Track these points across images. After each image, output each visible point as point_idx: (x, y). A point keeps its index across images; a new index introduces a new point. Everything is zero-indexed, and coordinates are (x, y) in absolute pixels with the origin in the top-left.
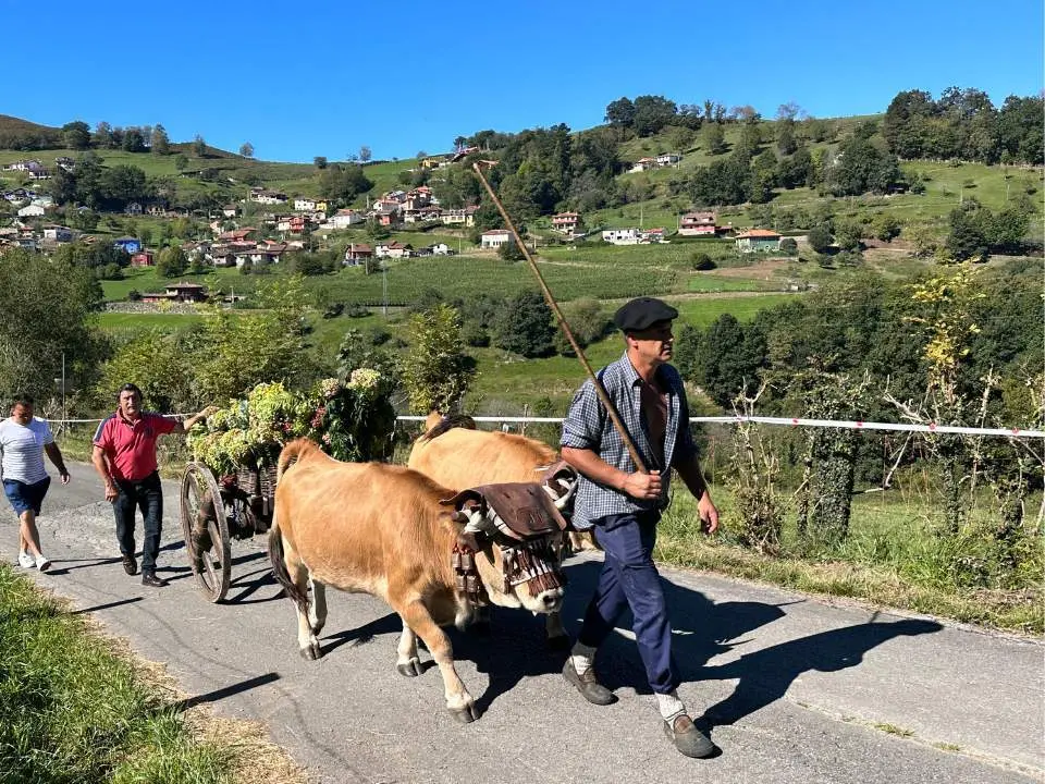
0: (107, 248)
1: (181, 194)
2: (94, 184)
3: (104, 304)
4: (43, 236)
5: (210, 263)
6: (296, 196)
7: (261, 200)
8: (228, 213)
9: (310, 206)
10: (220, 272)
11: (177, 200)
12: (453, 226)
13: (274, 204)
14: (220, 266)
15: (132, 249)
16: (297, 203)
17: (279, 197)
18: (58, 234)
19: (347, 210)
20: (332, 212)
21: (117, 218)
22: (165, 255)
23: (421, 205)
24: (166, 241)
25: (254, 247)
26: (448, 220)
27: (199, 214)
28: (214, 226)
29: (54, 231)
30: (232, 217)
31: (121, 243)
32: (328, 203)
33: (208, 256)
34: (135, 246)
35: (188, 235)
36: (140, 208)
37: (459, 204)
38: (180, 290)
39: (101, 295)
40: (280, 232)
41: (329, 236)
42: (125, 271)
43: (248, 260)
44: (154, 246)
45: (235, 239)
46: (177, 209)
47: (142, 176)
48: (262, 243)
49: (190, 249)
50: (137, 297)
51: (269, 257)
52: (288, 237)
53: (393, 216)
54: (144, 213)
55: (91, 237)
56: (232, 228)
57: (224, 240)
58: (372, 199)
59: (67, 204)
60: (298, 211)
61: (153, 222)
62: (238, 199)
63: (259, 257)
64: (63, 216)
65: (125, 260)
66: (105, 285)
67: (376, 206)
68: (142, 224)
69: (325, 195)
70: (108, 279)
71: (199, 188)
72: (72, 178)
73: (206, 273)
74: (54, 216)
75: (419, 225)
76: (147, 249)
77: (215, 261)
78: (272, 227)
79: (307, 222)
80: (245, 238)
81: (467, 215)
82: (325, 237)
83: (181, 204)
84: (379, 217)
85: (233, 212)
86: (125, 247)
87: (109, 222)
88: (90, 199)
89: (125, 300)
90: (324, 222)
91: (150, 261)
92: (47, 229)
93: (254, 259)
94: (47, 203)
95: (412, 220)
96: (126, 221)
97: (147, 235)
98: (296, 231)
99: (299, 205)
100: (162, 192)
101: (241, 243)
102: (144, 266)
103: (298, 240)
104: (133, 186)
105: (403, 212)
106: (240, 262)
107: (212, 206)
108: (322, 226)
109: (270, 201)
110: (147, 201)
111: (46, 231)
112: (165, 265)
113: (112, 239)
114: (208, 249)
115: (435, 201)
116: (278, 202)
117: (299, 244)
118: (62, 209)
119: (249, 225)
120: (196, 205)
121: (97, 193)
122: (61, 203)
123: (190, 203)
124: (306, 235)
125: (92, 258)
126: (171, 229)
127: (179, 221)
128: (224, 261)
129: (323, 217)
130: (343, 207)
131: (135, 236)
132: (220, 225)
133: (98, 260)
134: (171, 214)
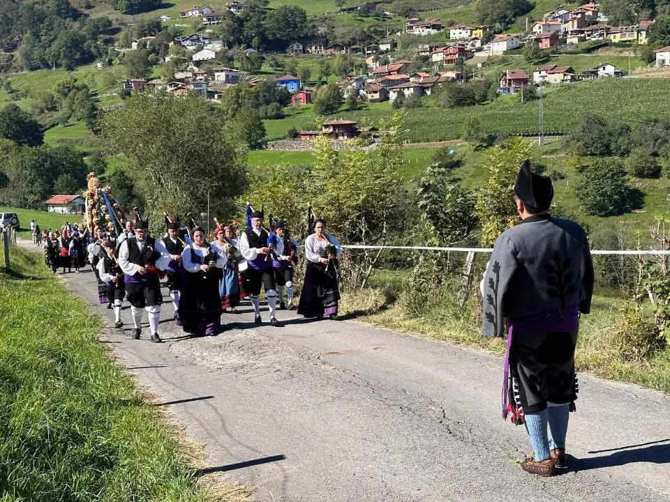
0: (269, 88)
1: (339, 31)
2: (259, 26)
3: (266, 143)
4: (213, 79)
5: (364, 98)
6: (452, 24)
7: (417, 31)
8: (383, 47)
9: (465, 34)
10: (372, 107)
11: (336, 37)
12: (623, 45)
13: (429, 34)
14: (372, 101)
15: (292, 88)
16: (452, 32)
17: (434, 27)
18: (227, 76)
19: (504, 36)
20: (488, 39)
21: (280, 57)
22: (322, 93)
23: (587, 23)
24: (324, 79)
25: (407, 80)
26: (616, 38)
27: (356, 50)
28: (369, 61)
29: (223, 74)
30: (387, 51)
31: (282, 82)
32: (484, 29)
33: (362, 92)
34: (295, 85)
35: (345, 72)
36: (301, 47)
37: (631, 20)
38: (335, 126)
39: (264, 135)
40: (433, 63)
41: (484, 64)
42: (285, 110)
43: (401, 94)
44: (312, 84)
45: (389, 73)
46: (335, 46)
47: (303, 15)
48: (415, 75)
49: (346, 85)
50: (295, 135)
51: (421, 90)
52: (441, 68)
53: (554, 39)
54: (304, 53)
55: (257, 78)
56: (386, 62)
57: (378, 75)
58: (532, 21)
59: (235, 48)
60: (453, 41)
61: (312, 60)
62: (393, 32)
63: (412, 89)
64: (231, 59)
65: (285, 99)
66: (267, 124)
67: (536, 29)
68: (303, 63)
69: (482, 21)
70: (269, 118)
71: (356, 24)
72: (240, 22)
73: (360, 109)
74: (225, 59)
75: (584, 45)
76: (306, 88)
77: (369, 96)
78: (426, 59)
79: (462, 51)
80: (399, 71)
81: (639, 32)
82: (480, 65)
83: (339, 41)
84: (538, 40)
85: (388, 46)
86: (286, 88)
87: (272, 62)
88: (255, 41)
89: (284, 138)
90: (480, 50)
91: (309, 99)
92: (217, 71)
93: (407, 92)
94: (218, 46)
95: (575, 40)
96: (288, 60)
97: (307, 73)
98: (449, 61)
99: (455, 34)
100: (322, 30)
101: (394, 77)
102: (303, 104)
103: (452, 70)
104: (295, 27)
105: (566, 33)
106: (393, 96)
107: (367, 41)
108: (477, 54)
109: (426, 32)
110: (308, 40)
111: (216, 74)
112: (321, 102)
113: (275, 79)
114: (362, 83)
115: (602, 18)
116: (433, 32)
117: (452, 75)
118: (231, 52)
119: (404, 58)
120: (354, 41)
121: (262, 36)
122: (230, 46)
123: (347, 40)
124: (460, 63)
125: (257, 97)
126: (328, 67)
127: (337, 58)
128: (377, 96)
129: (478, 44)
130: (500, 32)
131: (296, 75)
132: (375, 60)
133: (261, 99)
134: (329, 51)
